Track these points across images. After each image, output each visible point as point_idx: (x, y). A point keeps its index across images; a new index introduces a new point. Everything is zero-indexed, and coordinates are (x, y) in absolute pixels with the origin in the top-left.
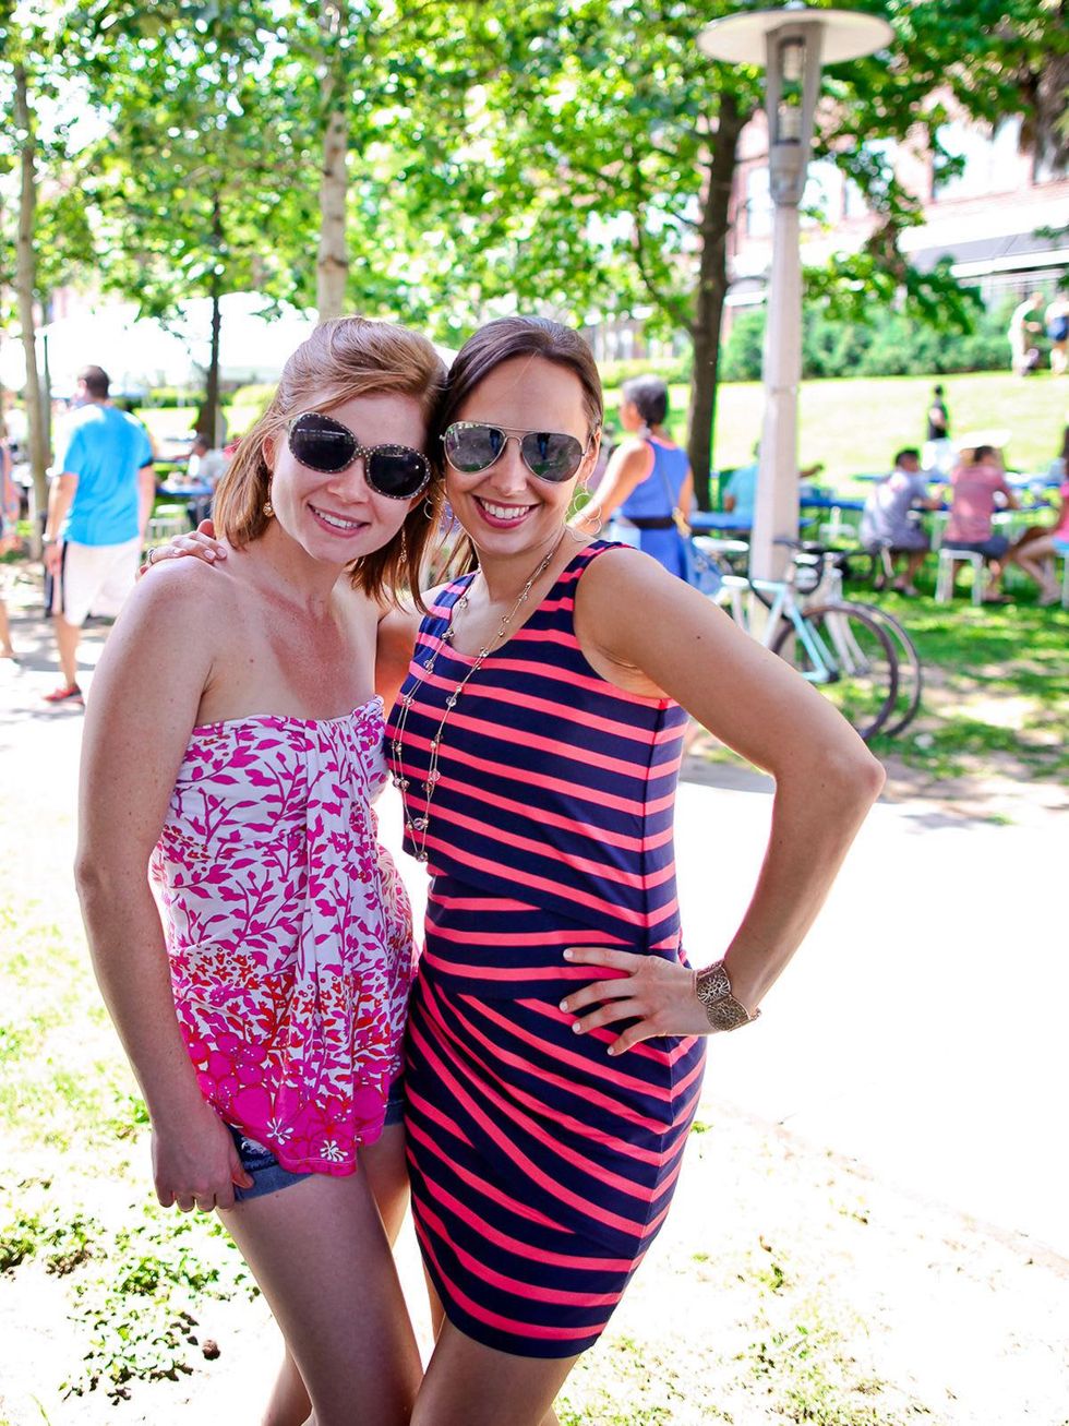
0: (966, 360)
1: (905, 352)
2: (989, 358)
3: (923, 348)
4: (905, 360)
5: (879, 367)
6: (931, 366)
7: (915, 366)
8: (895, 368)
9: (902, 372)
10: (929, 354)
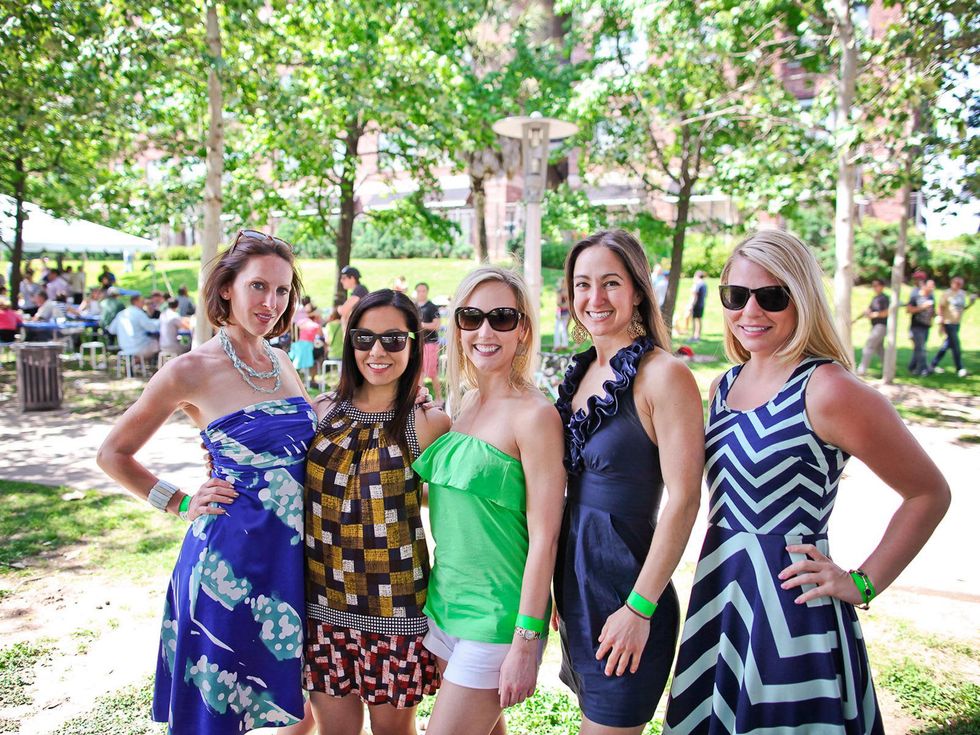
0: (406, 252)
1: (374, 246)
2: (418, 251)
3: (384, 245)
4: (374, 251)
5: (360, 253)
6: (389, 254)
7: (380, 254)
8: (370, 254)
9: (374, 256)
10: (387, 248)
